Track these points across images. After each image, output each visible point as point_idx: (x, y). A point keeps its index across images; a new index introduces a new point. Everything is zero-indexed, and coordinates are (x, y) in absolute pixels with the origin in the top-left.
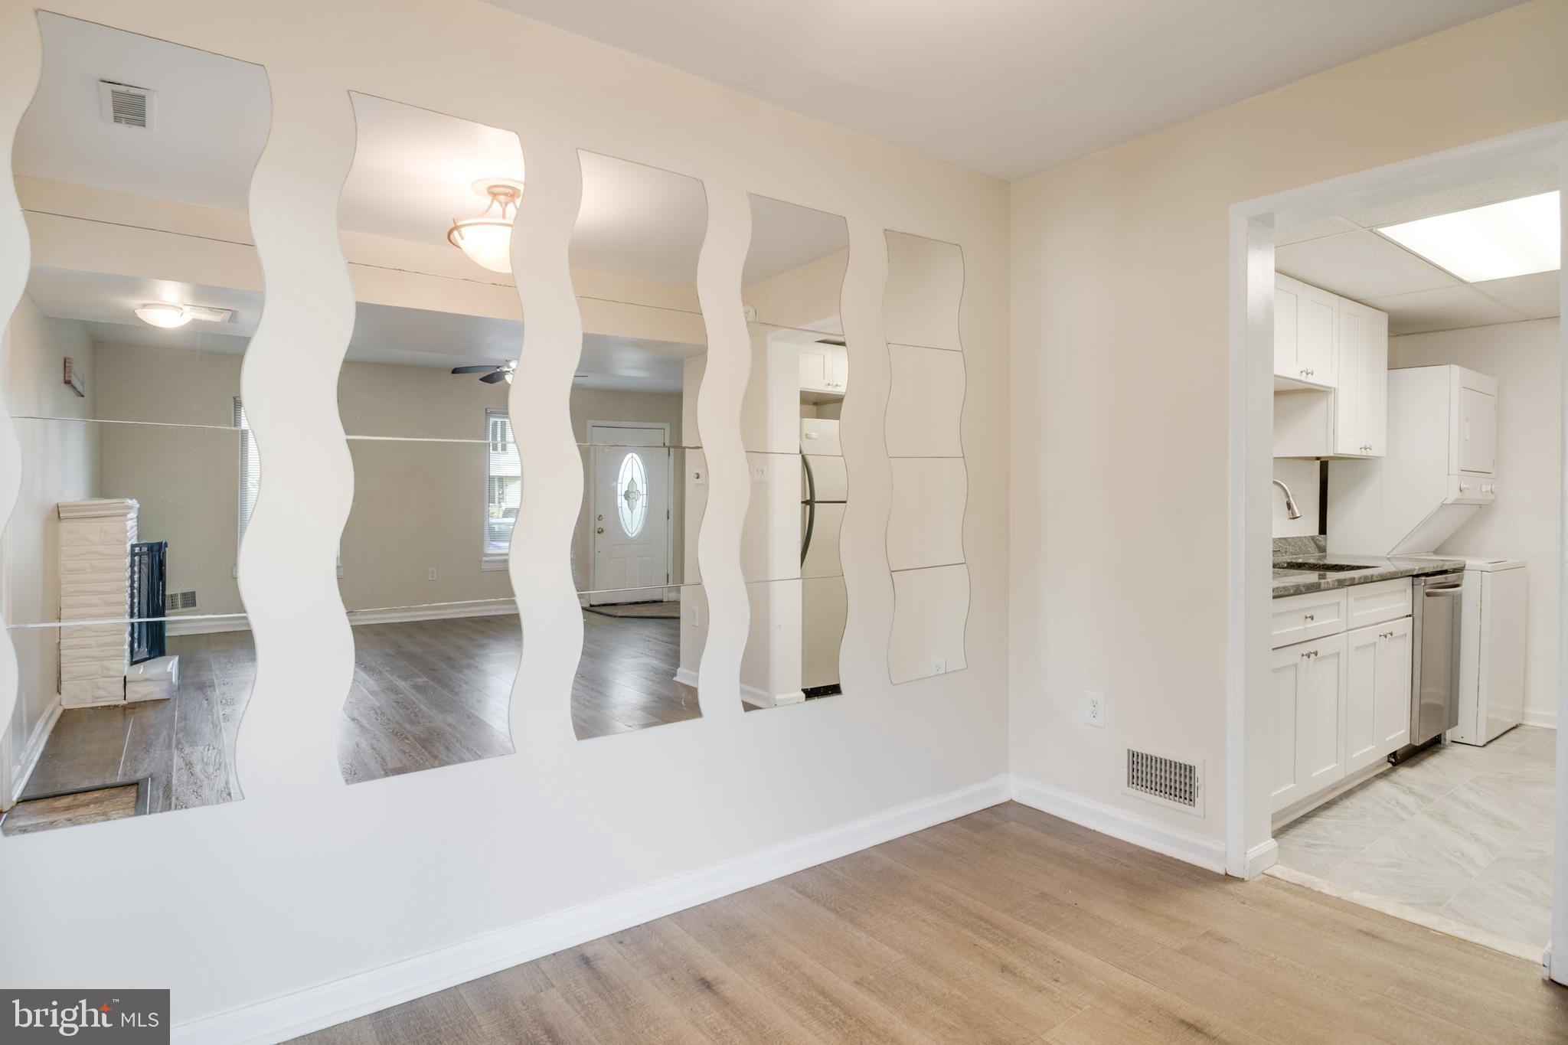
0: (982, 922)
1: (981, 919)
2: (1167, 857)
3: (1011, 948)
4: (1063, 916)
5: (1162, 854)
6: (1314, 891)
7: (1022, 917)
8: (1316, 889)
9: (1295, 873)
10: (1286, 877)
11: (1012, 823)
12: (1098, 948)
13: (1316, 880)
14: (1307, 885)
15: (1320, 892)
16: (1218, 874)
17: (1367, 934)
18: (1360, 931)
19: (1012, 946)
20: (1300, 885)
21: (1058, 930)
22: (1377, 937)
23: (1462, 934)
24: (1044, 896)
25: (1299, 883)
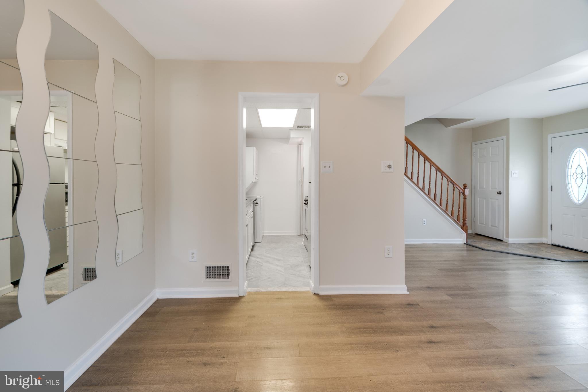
0: (183, 352)
1: (182, 350)
2: (221, 298)
3: (201, 355)
4: (208, 333)
5: (219, 298)
6: (260, 292)
7: (195, 341)
8: (261, 291)
9: (254, 289)
10: (252, 291)
11: (165, 308)
12: (226, 338)
13: (259, 288)
14: (258, 291)
15: (262, 292)
16: (237, 297)
17: (279, 298)
18: (277, 298)
19: (201, 354)
20: (257, 292)
21: (210, 339)
22: (281, 298)
23: (294, 290)
24: (197, 330)
25: (256, 291)
